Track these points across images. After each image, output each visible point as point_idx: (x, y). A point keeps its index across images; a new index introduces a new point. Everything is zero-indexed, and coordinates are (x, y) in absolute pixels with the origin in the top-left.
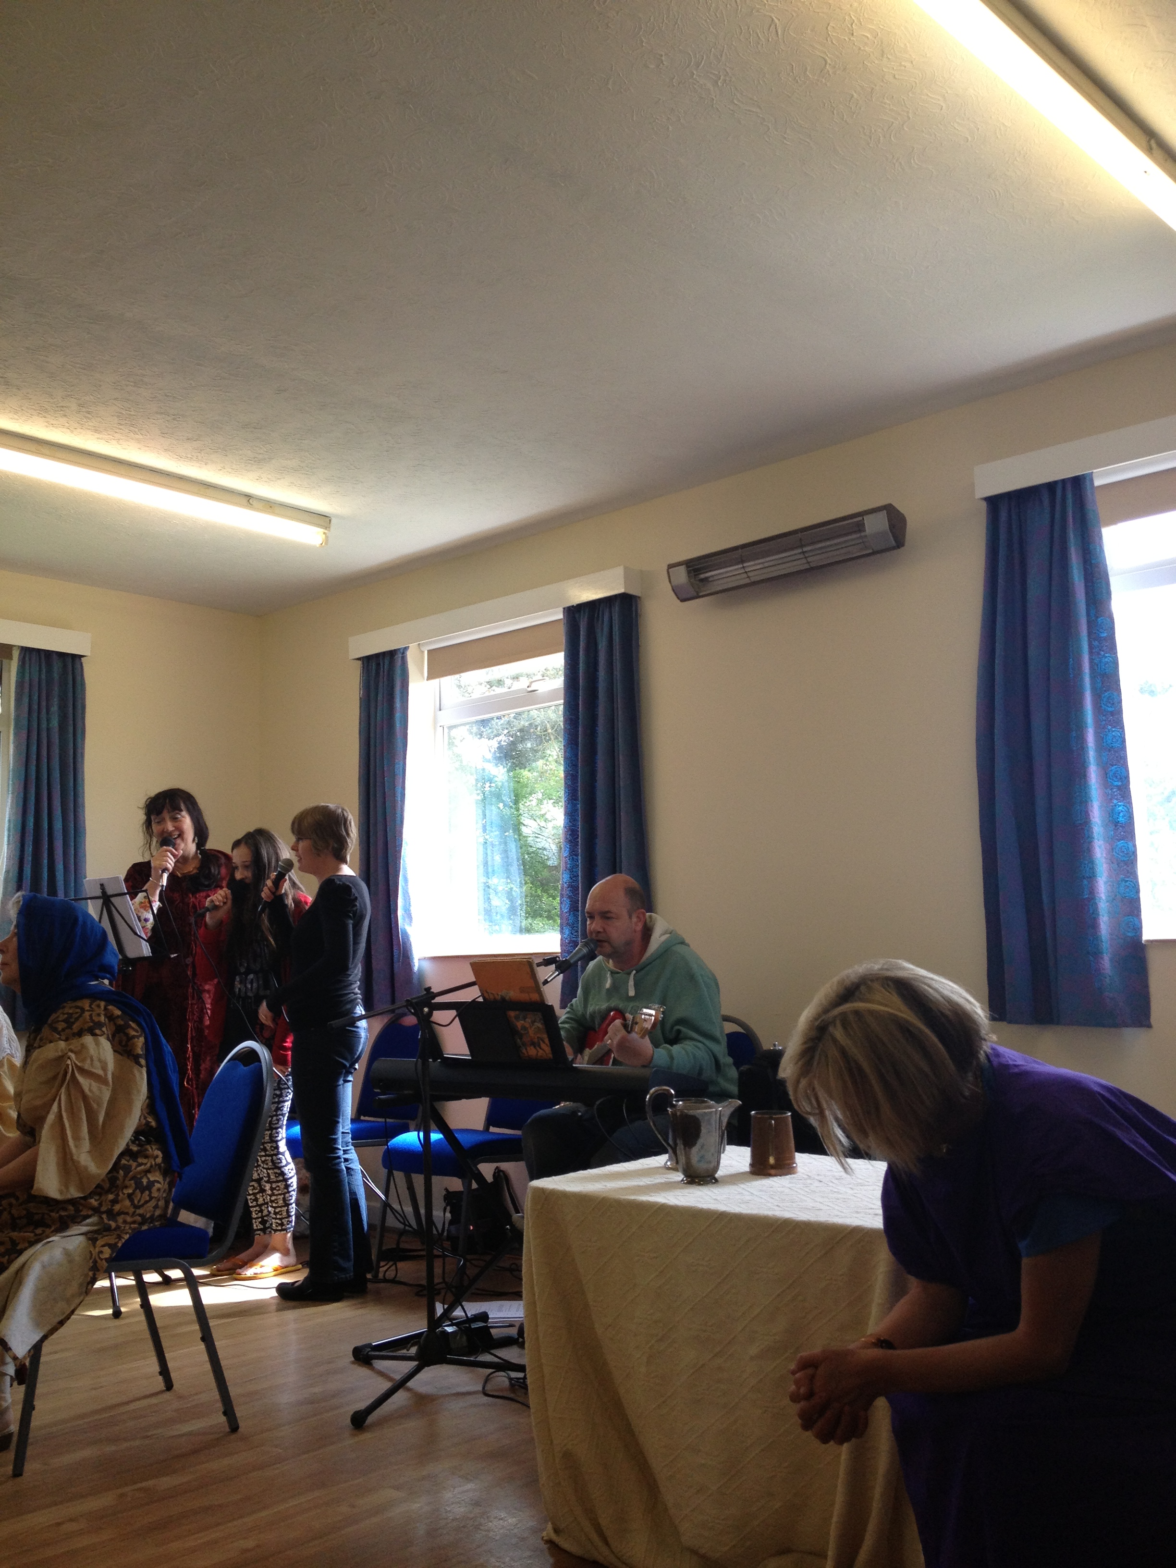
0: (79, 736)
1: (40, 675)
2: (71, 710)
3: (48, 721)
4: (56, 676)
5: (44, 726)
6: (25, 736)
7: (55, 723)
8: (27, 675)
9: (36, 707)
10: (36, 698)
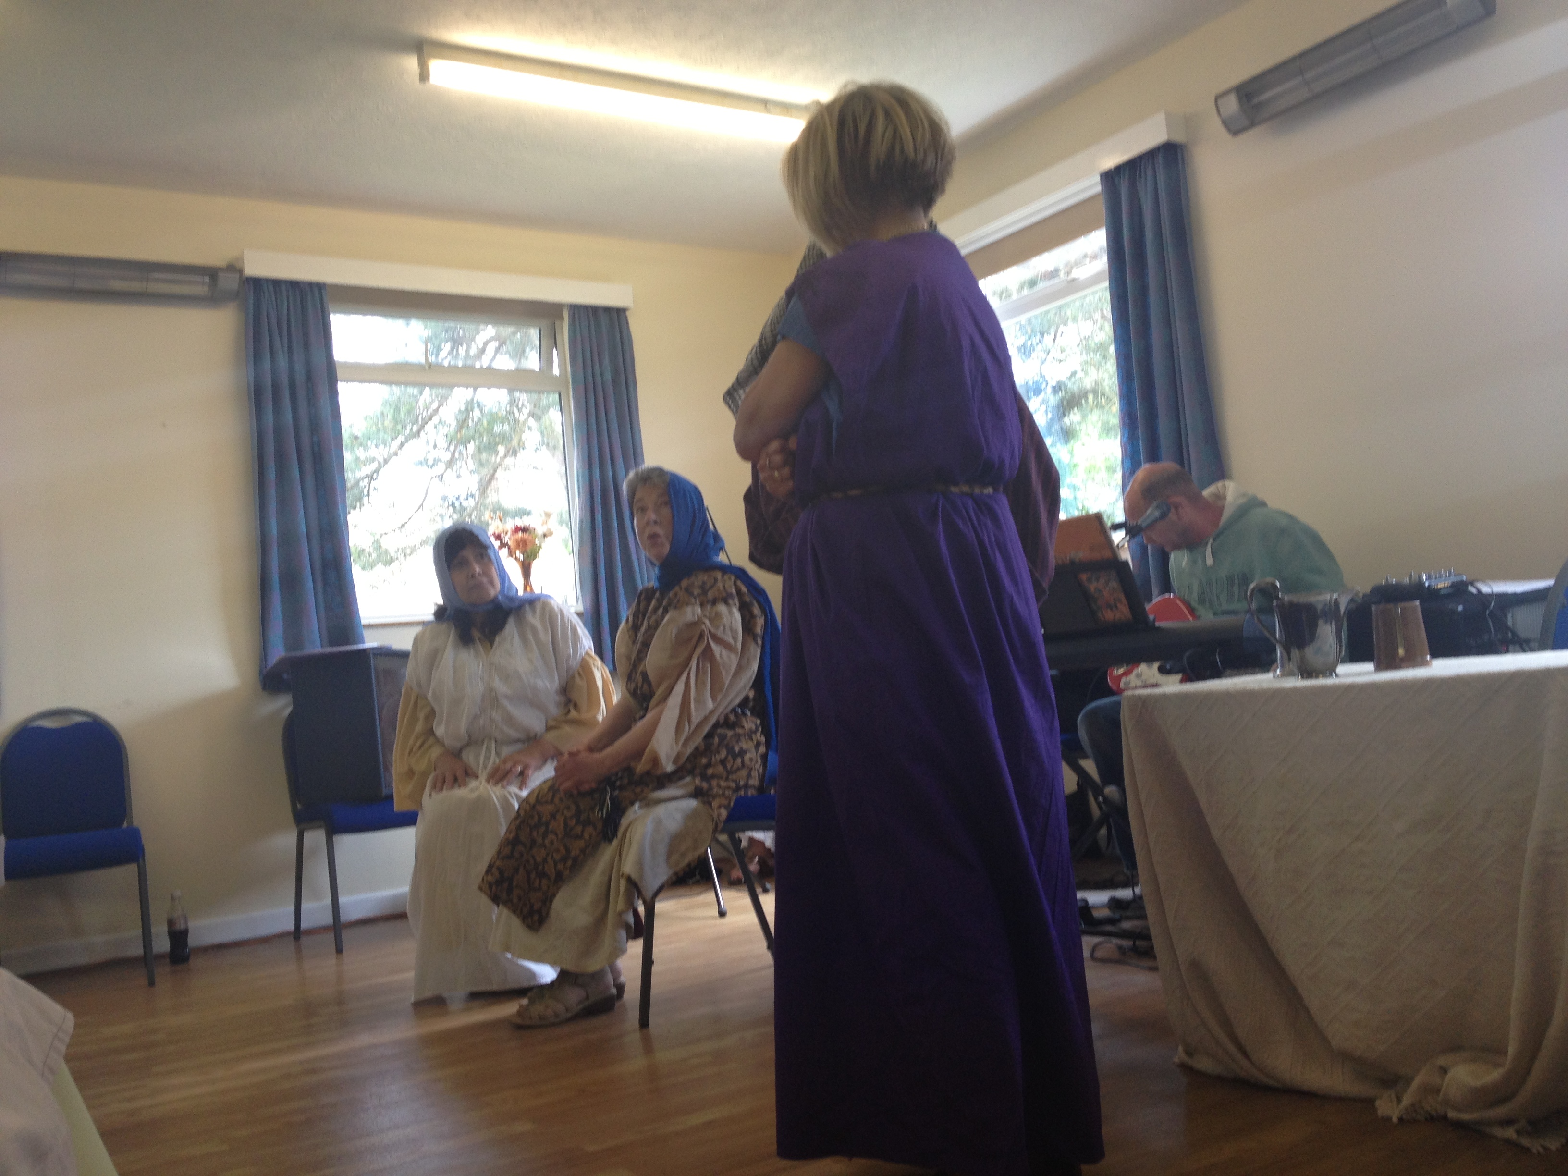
0: (631, 389)
1: (590, 330)
2: (621, 360)
3: (602, 374)
4: (604, 329)
5: (598, 379)
6: (582, 390)
7: (608, 376)
8: (578, 332)
9: (589, 362)
10: (588, 354)
